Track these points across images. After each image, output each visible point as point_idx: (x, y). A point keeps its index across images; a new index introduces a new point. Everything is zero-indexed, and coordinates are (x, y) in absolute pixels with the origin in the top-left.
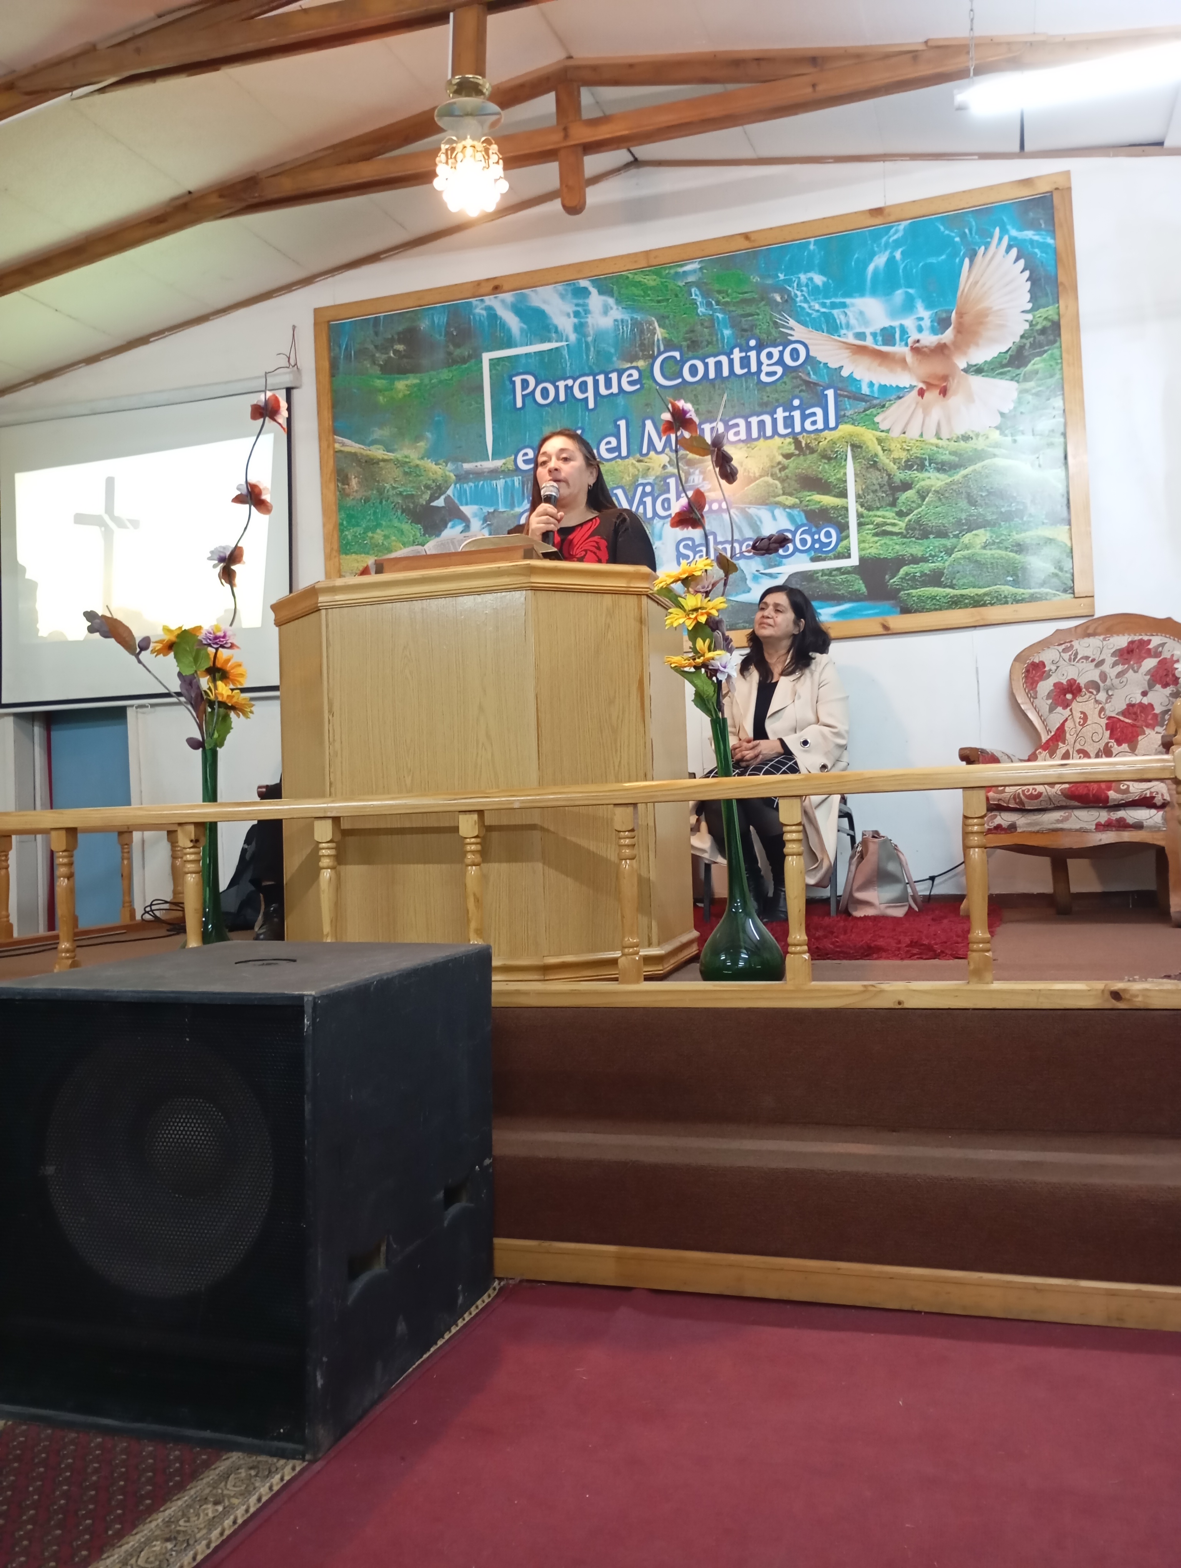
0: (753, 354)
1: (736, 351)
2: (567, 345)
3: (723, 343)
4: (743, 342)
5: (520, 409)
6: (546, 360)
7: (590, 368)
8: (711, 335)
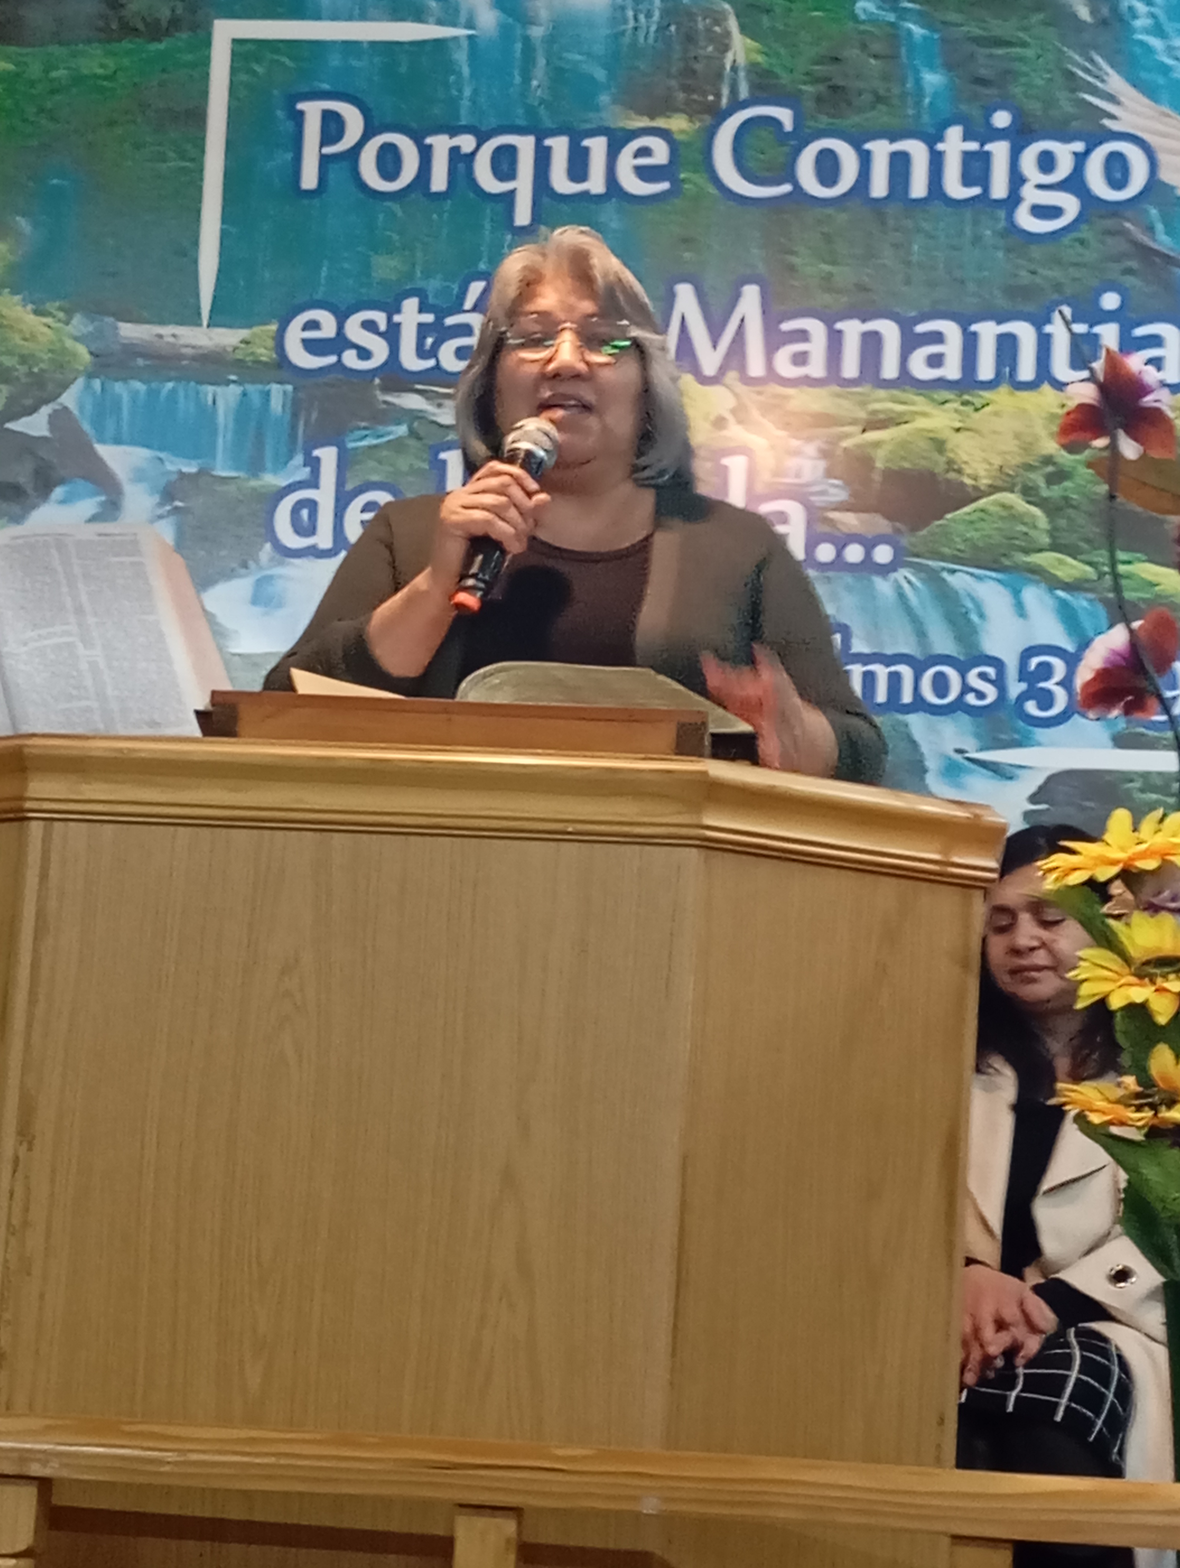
0: (1000, 150)
1: (954, 133)
2: (470, 37)
3: (918, 104)
4: (975, 112)
5: (309, 193)
6: (403, 69)
7: (530, 111)
8: (886, 77)
